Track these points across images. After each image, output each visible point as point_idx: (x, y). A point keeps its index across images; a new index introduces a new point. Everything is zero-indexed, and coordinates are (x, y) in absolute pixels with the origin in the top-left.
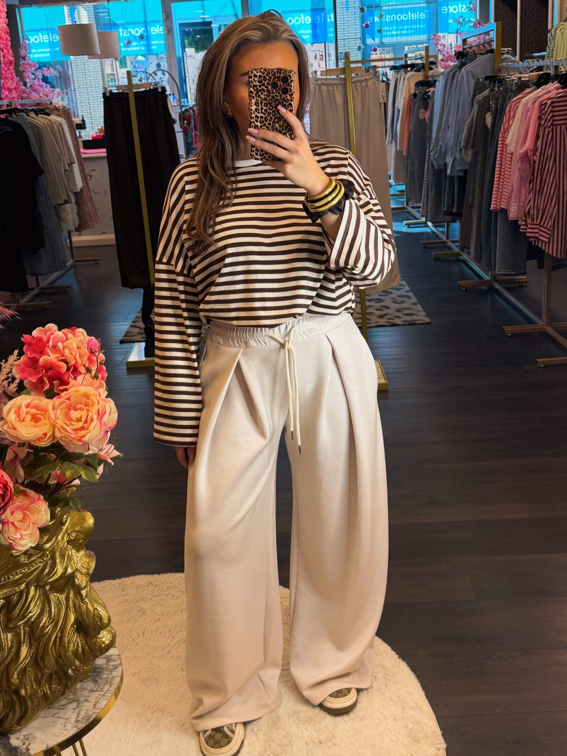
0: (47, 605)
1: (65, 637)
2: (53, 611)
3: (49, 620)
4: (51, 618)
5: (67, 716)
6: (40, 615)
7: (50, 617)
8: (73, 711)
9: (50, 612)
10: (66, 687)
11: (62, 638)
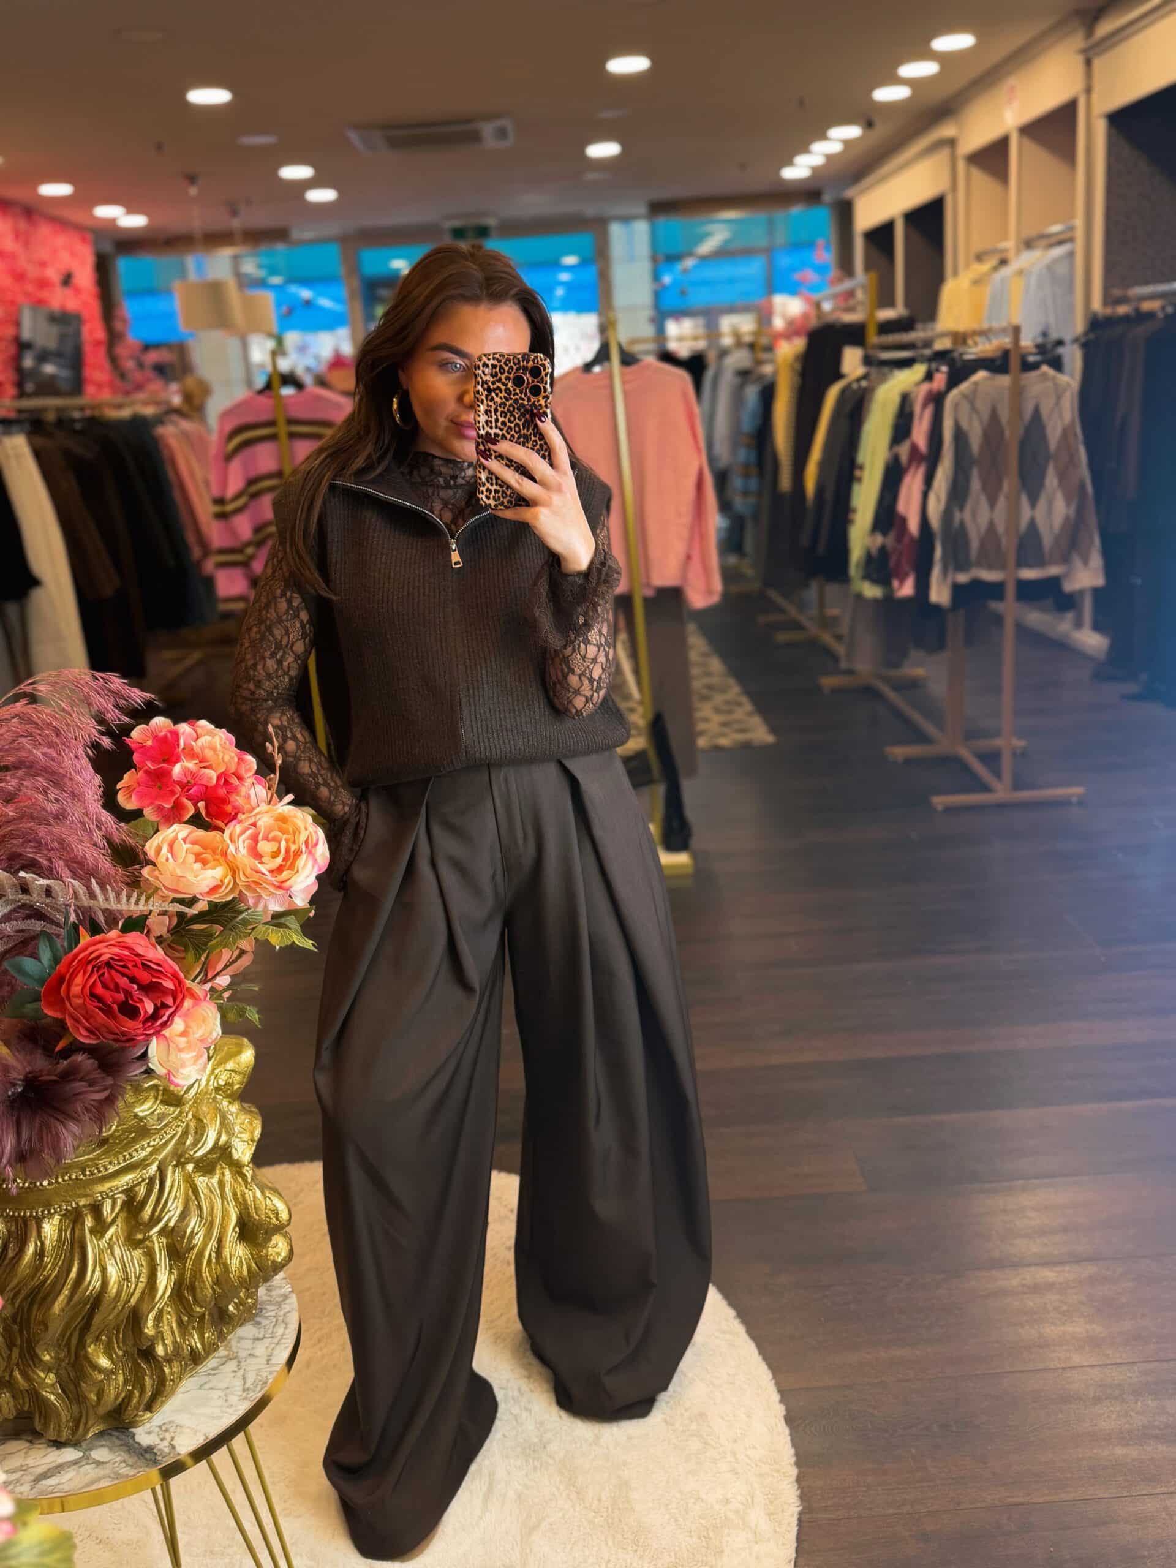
0: (193, 1198)
1: (225, 1247)
2: (205, 1208)
3: (201, 1222)
4: (202, 1218)
5: (226, 1385)
6: (184, 1215)
7: (201, 1216)
8: (234, 1374)
9: (200, 1207)
10: (222, 1337)
11: (219, 1251)
